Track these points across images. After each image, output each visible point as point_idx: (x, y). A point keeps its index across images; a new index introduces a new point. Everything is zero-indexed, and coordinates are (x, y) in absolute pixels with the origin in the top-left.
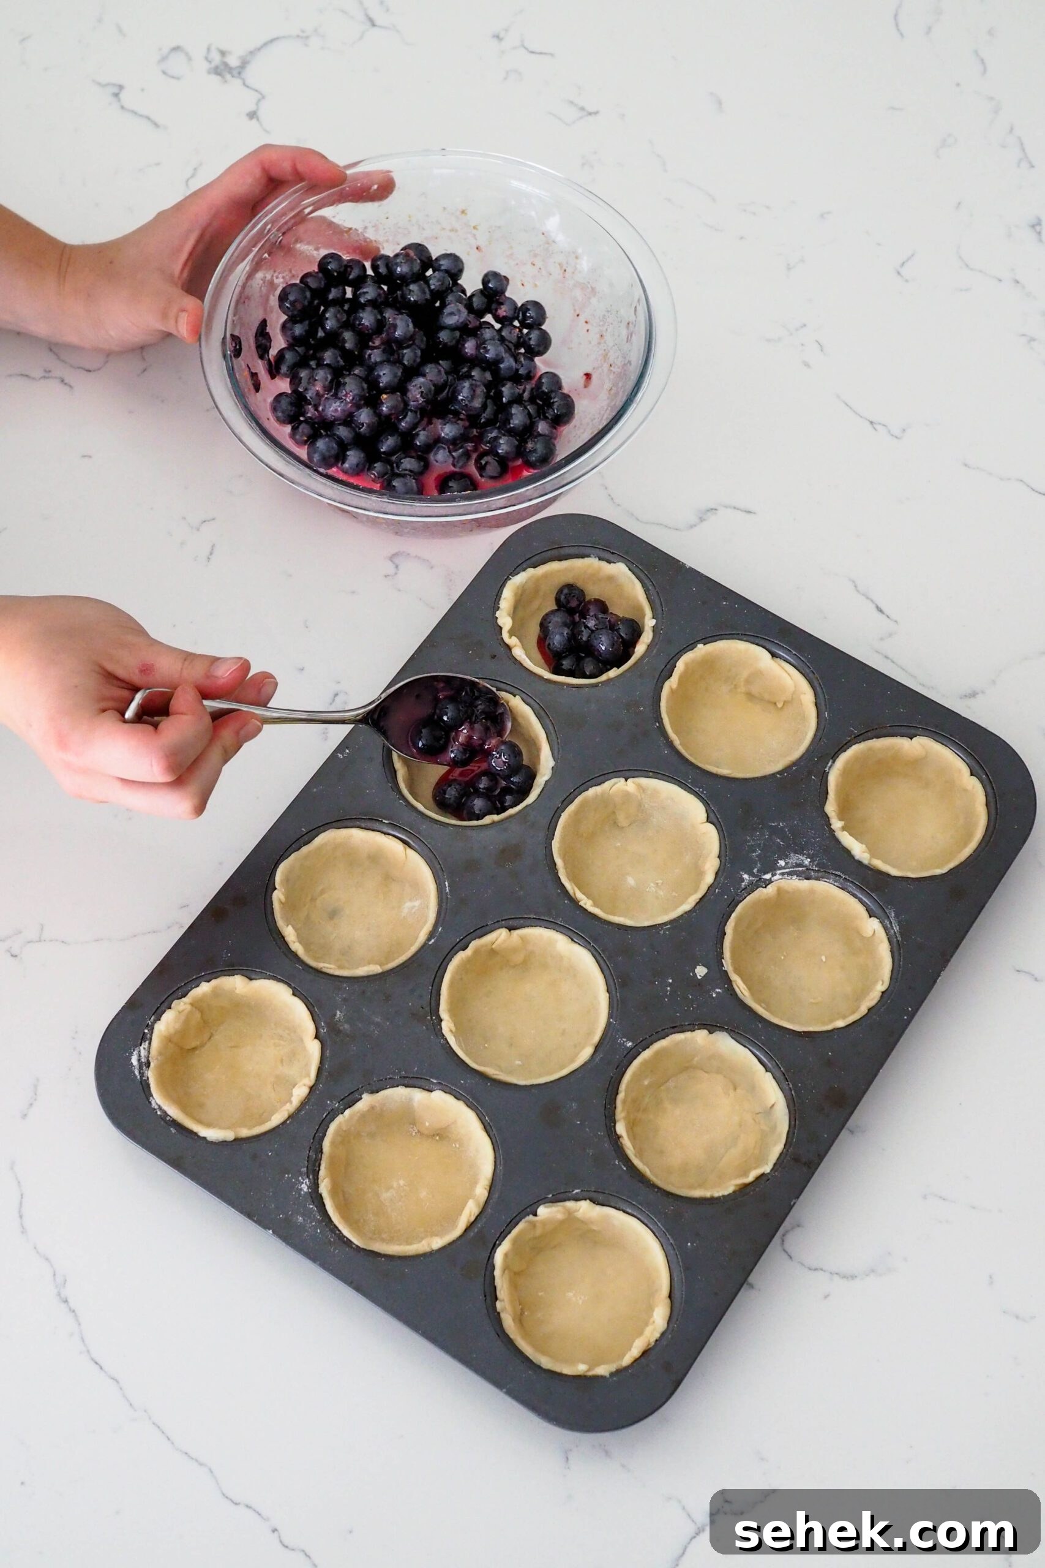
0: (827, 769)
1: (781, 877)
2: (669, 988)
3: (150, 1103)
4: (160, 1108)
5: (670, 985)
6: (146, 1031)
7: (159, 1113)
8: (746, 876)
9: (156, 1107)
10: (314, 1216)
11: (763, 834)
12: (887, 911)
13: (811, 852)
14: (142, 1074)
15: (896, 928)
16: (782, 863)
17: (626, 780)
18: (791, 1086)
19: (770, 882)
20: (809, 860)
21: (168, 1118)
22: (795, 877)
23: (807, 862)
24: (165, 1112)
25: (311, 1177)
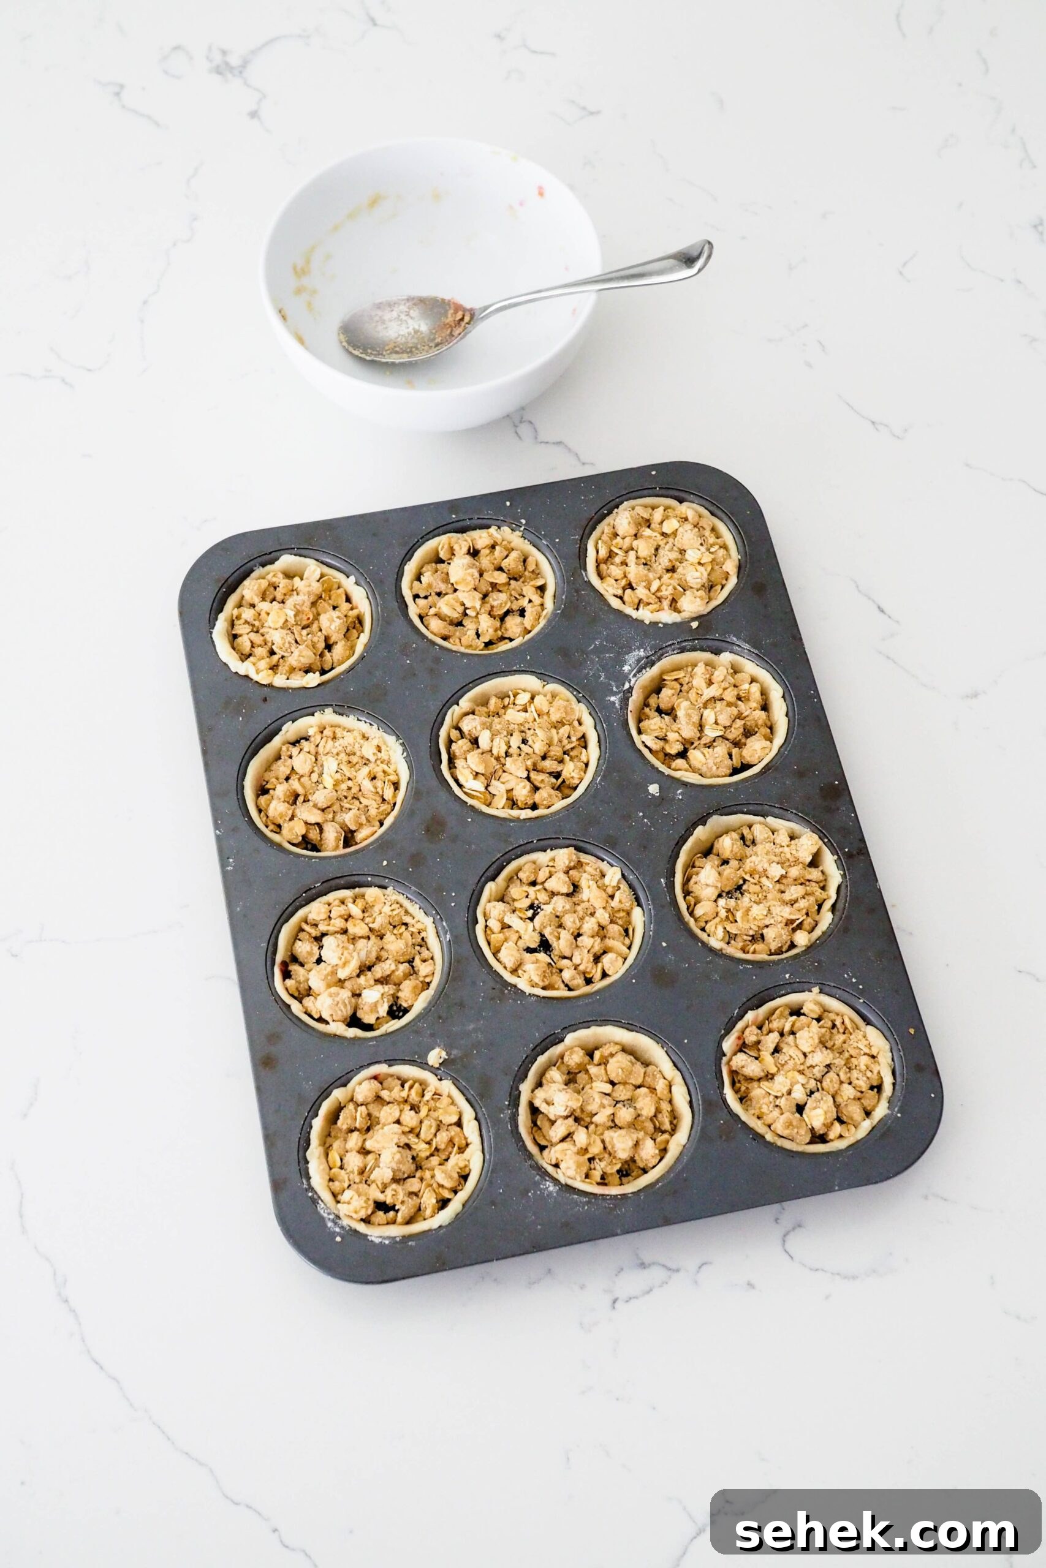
0: (586, 579)
1: (635, 679)
2: (646, 820)
3: (372, 1241)
4: (384, 1238)
5: (644, 817)
6: (310, 1194)
7: (387, 1242)
8: (613, 699)
9: (380, 1240)
10: (581, 1202)
11: (592, 661)
12: (729, 640)
13: (638, 644)
14: (342, 1227)
15: (747, 646)
16: (626, 668)
17: (458, 705)
18: (794, 811)
19: (631, 688)
20: (642, 650)
21: (398, 1239)
22: (644, 671)
23: (642, 653)
24: (388, 1238)
25: (547, 1178)
